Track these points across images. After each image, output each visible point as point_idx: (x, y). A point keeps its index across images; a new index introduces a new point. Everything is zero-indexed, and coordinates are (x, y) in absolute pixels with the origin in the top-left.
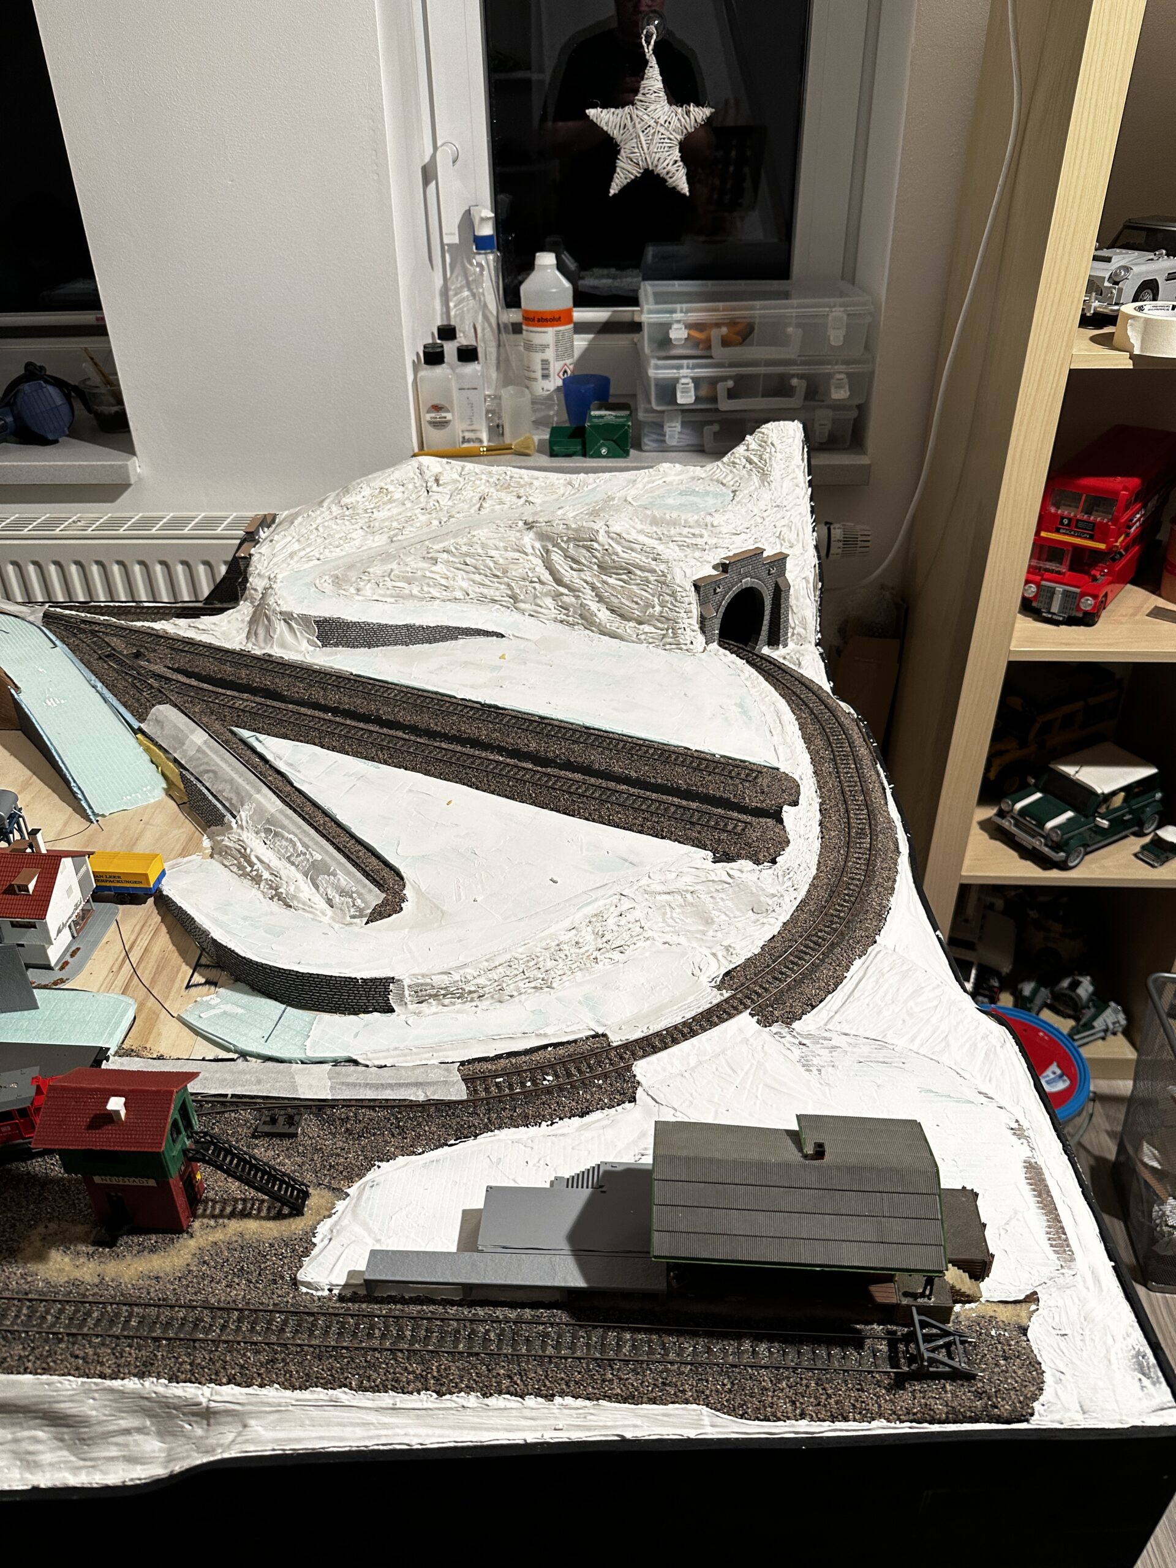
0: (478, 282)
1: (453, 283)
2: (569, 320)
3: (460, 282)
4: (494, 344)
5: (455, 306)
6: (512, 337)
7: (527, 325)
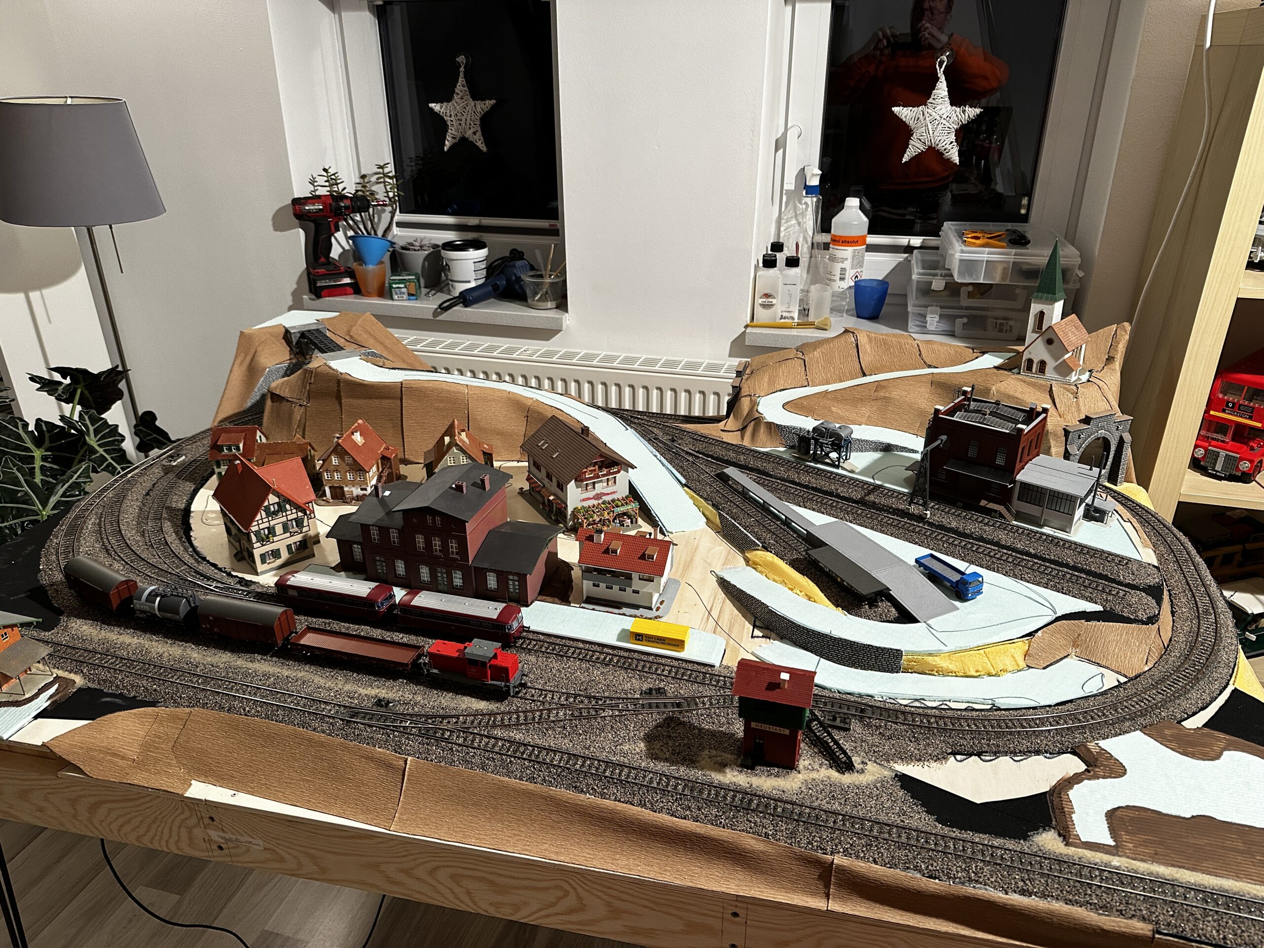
0: (803, 214)
1: (785, 215)
2: (864, 243)
3: (791, 213)
4: (808, 256)
5: (785, 230)
6: (823, 251)
7: (833, 245)
